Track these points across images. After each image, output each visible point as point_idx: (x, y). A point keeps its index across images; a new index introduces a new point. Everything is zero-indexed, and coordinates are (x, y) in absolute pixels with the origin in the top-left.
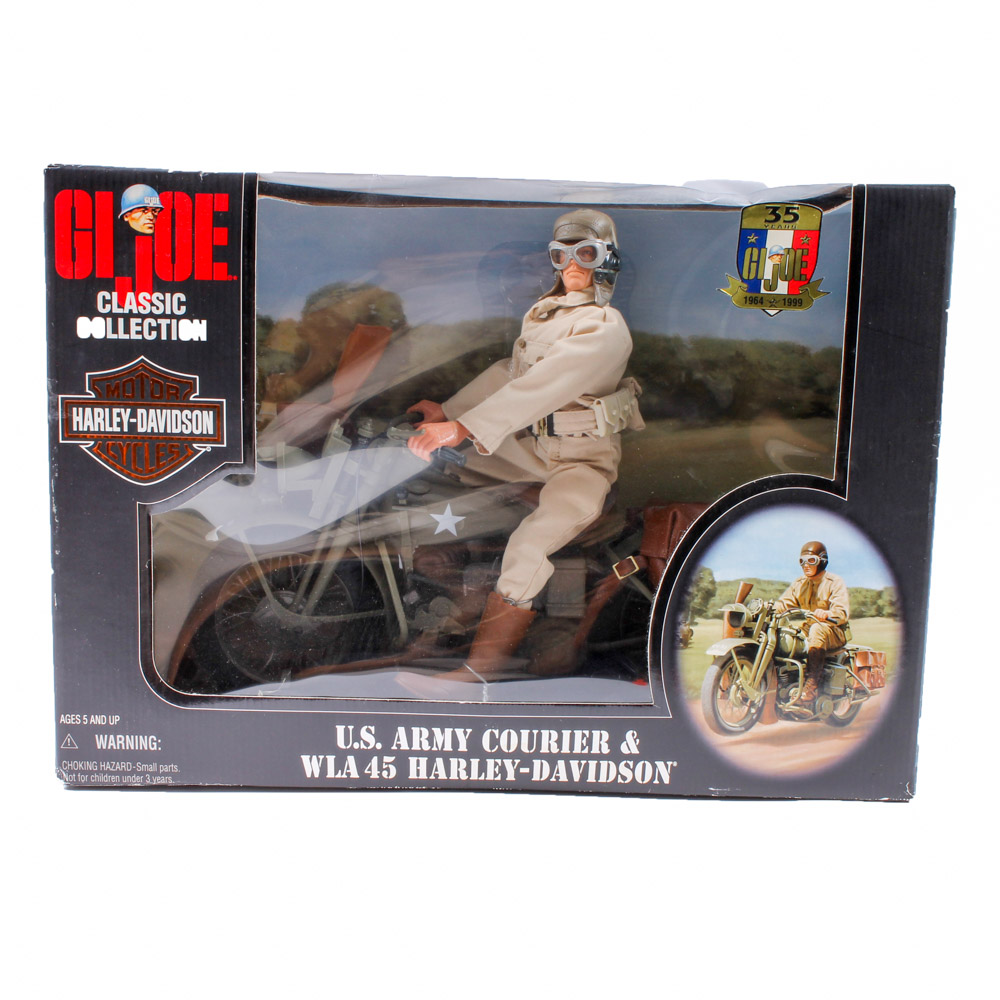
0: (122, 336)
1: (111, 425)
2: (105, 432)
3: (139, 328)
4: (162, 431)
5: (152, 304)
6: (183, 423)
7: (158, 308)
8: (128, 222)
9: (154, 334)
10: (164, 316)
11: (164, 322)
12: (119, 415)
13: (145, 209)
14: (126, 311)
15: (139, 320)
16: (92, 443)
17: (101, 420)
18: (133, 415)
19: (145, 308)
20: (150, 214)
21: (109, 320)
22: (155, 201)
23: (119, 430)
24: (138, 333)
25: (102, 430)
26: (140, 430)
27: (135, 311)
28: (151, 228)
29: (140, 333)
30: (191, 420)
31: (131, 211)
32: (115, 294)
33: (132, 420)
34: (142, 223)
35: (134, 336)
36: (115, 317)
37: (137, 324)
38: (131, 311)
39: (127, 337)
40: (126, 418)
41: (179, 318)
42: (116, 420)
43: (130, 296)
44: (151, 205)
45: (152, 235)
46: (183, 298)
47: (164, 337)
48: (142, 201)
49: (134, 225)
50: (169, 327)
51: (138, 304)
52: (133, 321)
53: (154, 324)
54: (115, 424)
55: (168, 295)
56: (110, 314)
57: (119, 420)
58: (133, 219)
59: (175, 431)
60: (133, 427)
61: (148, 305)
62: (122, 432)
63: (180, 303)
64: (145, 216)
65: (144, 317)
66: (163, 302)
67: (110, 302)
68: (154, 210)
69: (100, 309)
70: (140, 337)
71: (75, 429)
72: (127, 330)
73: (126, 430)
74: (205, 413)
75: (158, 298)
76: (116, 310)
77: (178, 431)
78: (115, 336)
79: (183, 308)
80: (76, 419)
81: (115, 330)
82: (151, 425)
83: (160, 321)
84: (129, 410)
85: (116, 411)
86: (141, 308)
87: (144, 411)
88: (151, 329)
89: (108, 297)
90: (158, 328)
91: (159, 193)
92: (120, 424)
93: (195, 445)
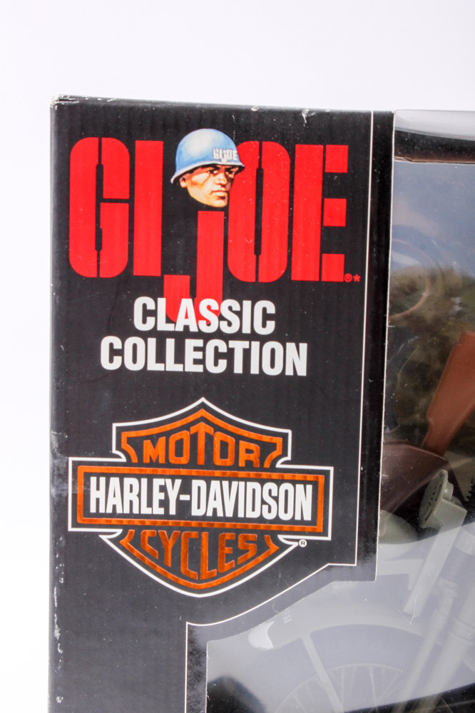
0: (171, 366)
1: (150, 504)
2: (140, 516)
3: (199, 355)
4: (230, 514)
5: (221, 318)
6: (263, 502)
7: (230, 324)
8: (185, 189)
9: (223, 364)
10: (239, 336)
11: (239, 346)
12: (163, 489)
13: (214, 168)
14: (180, 328)
15: (200, 343)
16: (119, 531)
17: (134, 497)
18: (186, 489)
19: (209, 324)
20: (221, 176)
21: (152, 342)
22: (229, 154)
23: (161, 511)
24: (196, 362)
25: (136, 511)
26: (195, 512)
27: (193, 329)
28: (223, 198)
29: (201, 362)
30: (276, 499)
31: (191, 171)
32: (162, 302)
33: (184, 497)
34: (207, 190)
35: (190, 367)
36: (161, 337)
37: (196, 349)
38: (186, 328)
39: (179, 368)
40: (173, 494)
41: (263, 340)
42: (158, 496)
43: (186, 303)
44: (224, 162)
45: (225, 210)
46: (271, 309)
47: (238, 369)
48: (210, 156)
49: (195, 193)
50: (247, 353)
51: (199, 317)
52: (190, 344)
53: (223, 348)
54: (156, 503)
55: (247, 304)
56: (154, 332)
57: (162, 496)
58: (194, 184)
59: (250, 515)
60: (184, 507)
61: (214, 319)
62: (167, 515)
63: (266, 317)
64: (212, 178)
65: (206, 337)
66: (239, 314)
67: (154, 313)
68: (229, 169)
69: (139, 325)
70: (199, 369)
71: (93, 510)
72: (180, 358)
73: (173, 511)
74: (300, 487)
75: (230, 308)
76: (163, 326)
77: (256, 515)
78: (160, 367)
79: (271, 326)
80: (94, 494)
81: (161, 358)
82: (212, 504)
83: (232, 344)
84: (178, 482)
85: (157, 482)
86: (202, 324)
87: (202, 483)
88: (218, 356)
89: (151, 306)
90: (230, 355)
91: (237, 144)
92: (164, 503)
93: (281, 537)
